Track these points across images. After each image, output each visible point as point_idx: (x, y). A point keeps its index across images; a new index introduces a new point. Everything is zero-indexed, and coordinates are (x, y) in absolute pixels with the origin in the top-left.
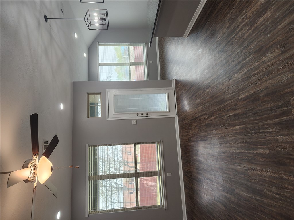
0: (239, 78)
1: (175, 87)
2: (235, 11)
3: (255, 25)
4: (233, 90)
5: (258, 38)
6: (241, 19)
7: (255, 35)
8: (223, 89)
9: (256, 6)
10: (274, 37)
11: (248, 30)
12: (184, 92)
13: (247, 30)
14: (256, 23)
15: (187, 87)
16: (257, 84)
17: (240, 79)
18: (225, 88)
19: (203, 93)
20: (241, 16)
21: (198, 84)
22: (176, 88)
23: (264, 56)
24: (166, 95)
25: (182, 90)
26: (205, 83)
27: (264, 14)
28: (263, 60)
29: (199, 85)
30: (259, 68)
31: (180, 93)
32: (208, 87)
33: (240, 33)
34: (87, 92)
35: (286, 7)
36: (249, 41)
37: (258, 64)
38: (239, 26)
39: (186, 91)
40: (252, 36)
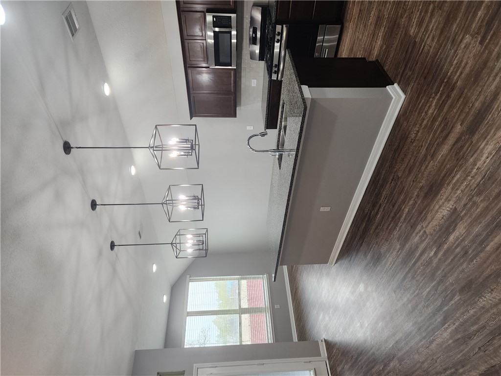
0: (448, 340)
1: (326, 355)
2: (404, 226)
3: (446, 247)
4: (442, 364)
5: (458, 267)
6: (417, 238)
7: (451, 261)
8: (423, 363)
9: (435, 218)
10: (485, 265)
11: (436, 254)
12: (347, 367)
13: (434, 253)
14: (445, 242)
15: (351, 356)
16: (487, 352)
17: (450, 342)
18: (426, 359)
19: (383, 369)
20: (417, 233)
21: (372, 351)
22: (329, 358)
23: (480, 297)
24: (312, 372)
25: (341, 362)
26: (383, 348)
27: (454, 230)
28: (481, 305)
29: (373, 354)
30: (478, 319)
31: (339, 369)
32: (390, 357)
33: (424, 258)
34: (159, 371)
35: (486, 219)
36: (443, 270)
37: (475, 312)
38: (417, 247)
39: (350, 364)
40: (446, 263)
